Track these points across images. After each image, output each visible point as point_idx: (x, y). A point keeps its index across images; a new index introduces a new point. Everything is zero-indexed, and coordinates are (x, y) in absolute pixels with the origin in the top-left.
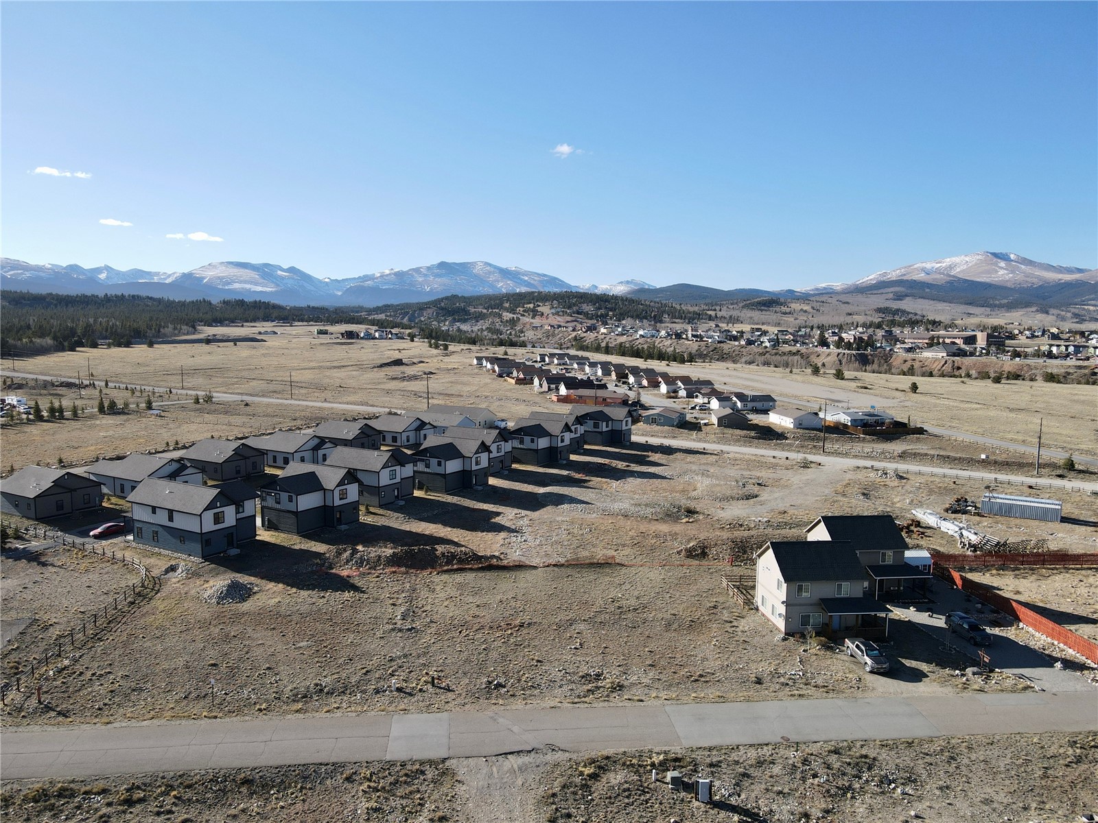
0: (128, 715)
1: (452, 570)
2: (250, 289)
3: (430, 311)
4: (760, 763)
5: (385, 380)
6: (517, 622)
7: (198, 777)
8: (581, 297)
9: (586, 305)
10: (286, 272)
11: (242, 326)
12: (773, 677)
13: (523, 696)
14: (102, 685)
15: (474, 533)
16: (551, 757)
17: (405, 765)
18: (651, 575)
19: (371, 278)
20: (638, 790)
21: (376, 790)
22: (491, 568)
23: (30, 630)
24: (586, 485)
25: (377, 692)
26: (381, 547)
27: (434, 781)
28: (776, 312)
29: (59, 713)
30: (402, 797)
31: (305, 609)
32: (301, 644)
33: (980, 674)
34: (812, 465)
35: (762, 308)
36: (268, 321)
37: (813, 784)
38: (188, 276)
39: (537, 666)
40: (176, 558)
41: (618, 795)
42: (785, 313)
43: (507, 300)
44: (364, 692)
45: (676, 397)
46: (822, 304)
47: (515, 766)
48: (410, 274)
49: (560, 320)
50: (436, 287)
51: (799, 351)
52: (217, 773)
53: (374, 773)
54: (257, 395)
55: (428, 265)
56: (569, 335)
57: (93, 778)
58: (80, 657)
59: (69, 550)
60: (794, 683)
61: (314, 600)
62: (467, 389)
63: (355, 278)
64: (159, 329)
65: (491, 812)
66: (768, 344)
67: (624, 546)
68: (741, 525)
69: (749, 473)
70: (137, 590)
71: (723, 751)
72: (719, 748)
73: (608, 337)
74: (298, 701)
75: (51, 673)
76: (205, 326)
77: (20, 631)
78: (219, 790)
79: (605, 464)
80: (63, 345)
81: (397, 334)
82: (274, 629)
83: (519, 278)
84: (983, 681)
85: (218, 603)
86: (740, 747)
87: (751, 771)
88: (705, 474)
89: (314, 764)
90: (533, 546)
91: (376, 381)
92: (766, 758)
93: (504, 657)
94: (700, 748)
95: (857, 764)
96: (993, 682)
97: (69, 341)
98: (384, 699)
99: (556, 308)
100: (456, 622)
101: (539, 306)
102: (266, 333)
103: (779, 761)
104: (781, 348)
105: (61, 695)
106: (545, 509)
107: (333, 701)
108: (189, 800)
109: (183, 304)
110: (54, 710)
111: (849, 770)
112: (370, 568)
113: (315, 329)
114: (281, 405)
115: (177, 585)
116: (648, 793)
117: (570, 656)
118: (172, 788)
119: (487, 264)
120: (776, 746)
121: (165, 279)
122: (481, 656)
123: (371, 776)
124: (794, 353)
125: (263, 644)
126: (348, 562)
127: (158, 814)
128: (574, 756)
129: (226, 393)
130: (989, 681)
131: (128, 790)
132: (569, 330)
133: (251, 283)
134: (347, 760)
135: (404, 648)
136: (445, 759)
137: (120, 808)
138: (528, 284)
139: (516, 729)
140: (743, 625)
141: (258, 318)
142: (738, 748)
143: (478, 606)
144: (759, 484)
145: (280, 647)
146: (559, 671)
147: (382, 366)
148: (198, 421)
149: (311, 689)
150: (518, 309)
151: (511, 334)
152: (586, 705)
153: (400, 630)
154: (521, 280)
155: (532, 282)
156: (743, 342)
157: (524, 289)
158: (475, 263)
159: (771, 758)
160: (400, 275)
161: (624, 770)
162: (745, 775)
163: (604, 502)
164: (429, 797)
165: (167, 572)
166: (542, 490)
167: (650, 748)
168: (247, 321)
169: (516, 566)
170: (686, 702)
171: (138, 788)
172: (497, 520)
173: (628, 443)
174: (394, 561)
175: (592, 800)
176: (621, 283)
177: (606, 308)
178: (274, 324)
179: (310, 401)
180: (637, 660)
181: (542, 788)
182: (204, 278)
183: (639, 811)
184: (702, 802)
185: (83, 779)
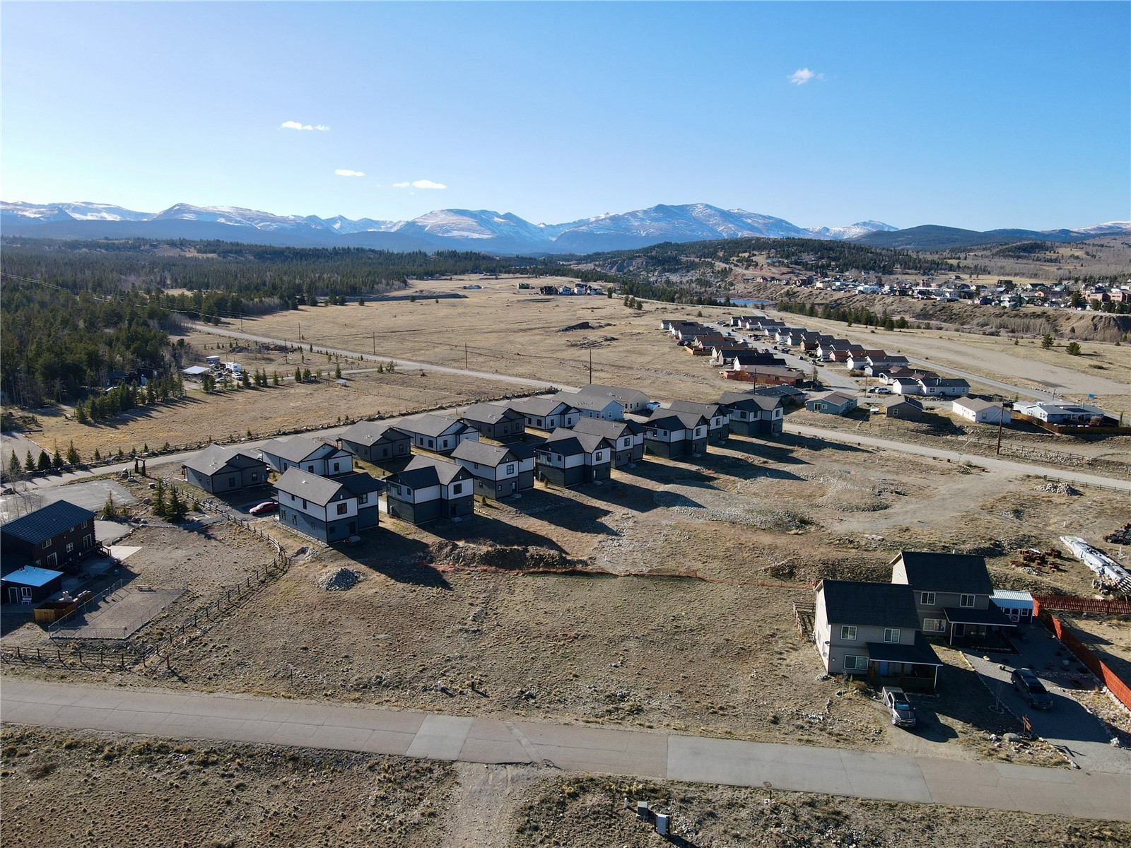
0: (227, 687)
1: (537, 573)
2: (468, 236)
3: (639, 260)
4: (731, 805)
5: (564, 347)
6: (573, 634)
7: (259, 749)
8: (803, 246)
9: (806, 254)
10: (502, 219)
11: (451, 279)
12: (792, 718)
13: (547, 709)
14: (217, 656)
15: (574, 533)
16: (543, 772)
17: (419, 762)
18: (726, 594)
19: (586, 223)
20: (607, 814)
21: (389, 780)
22: (574, 573)
23: (182, 600)
24: (711, 483)
25: (425, 690)
26: (480, 544)
27: (438, 780)
28: (1038, 260)
29: (180, 679)
30: (407, 790)
31: (394, 601)
32: (380, 637)
33: (1018, 741)
34: (973, 471)
35: (1022, 254)
36: (476, 273)
37: (772, 833)
38: (411, 225)
39: (572, 680)
40: (308, 541)
41: (587, 816)
42: (1051, 261)
43: (722, 249)
44: (414, 688)
45: (861, 375)
46: (1100, 248)
47: (509, 776)
48: (625, 219)
49: (775, 271)
50: (651, 233)
51: (1045, 313)
52: (274, 748)
53: (392, 766)
54: (436, 364)
55: (645, 208)
56: (782, 289)
57: (186, 739)
58: (210, 629)
59: (231, 525)
60: (810, 727)
61: (405, 593)
62: (641, 359)
63: (570, 223)
64: (373, 285)
65: (473, 815)
66: (1007, 304)
67: (715, 557)
68: (851, 542)
69: (895, 477)
70: (269, 570)
71: (701, 788)
72: (698, 785)
73: (825, 292)
74: (358, 691)
75: (185, 642)
76: (417, 279)
77: (174, 600)
78: (272, 762)
79: (741, 460)
80: (288, 304)
81: (596, 290)
82: (363, 618)
83: (742, 221)
84: (1016, 749)
85: (327, 589)
86: (719, 786)
87: (720, 813)
88: (844, 476)
89: (348, 751)
90: (624, 552)
91: (554, 348)
92: (739, 801)
93: (546, 668)
94: (681, 782)
95: (826, 820)
96: (1027, 751)
97: (293, 299)
98: (428, 697)
99: (773, 257)
100: (519, 628)
101: (754, 255)
102: (471, 287)
103: (751, 805)
104: (1023, 309)
105: (185, 663)
106: (655, 510)
107: (386, 695)
108: (248, 768)
109: (400, 256)
110: (177, 676)
111: (815, 825)
112: (464, 565)
113: (517, 283)
114: (454, 375)
115: (301, 568)
116: (615, 818)
117: (607, 674)
118: (238, 755)
119: (707, 206)
120: (755, 790)
121: (391, 228)
122: (527, 665)
123: (389, 768)
124: (1039, 315)
125: (350, 632)
126: (447, 556)
127: (223, 776)
128: (563, 774)
129: (409, 360)
130: (1023, 750)
131: (206, 753)
132: (782, 284)
133: (469, 230)
134: (374, 752)
135: (463, 649)
136: (453, 761)
137: (197, 767)
138: (751, 228)
139: (524, 741)
140: (792, 658)
141: (468, 271)
142: (717, 787)
143: (546, 613)
144: (896, 492)
145: (363, 637)
146: (589, 688)
147: (566, 330)
148: (374, 393)
149: (373, 681)
150: (731, 259)
151: (720, 286)
152: (598, 725)
153: (467, 631)
154: (744, 223)
155: (756, 225)
156: (977, 302)
157: (746, 234)
158: (695, 205)
159: (744, 801)
160: (615, 219)
161: (602, 793)
162: (711, 815)
163: (718, 505)
164: (429, 793)
165: (298, 553)
166: (662, 488)
167: (634, 775)
168: (456, 274)
169: (598, 573)
170: (692, 734)
171: (215, 752)
172: (605, 520)
173: (777, 435)
174: (487, 559)
175: (563, 817)
176: (857, 224)
177: (829, 257)
178: (481, 276)
179: (484, 372)
180: (669, 685)
181: (525, 799)
182: (425, 226)
183: (600, 834)
184: (660, 834)
185: (178, 739)
